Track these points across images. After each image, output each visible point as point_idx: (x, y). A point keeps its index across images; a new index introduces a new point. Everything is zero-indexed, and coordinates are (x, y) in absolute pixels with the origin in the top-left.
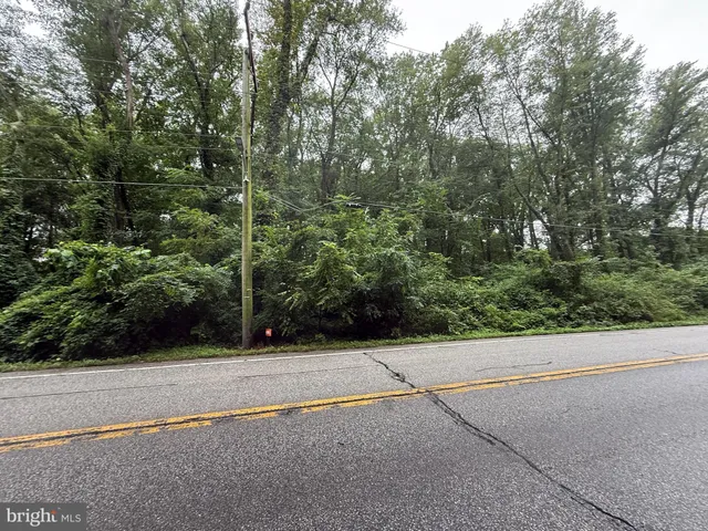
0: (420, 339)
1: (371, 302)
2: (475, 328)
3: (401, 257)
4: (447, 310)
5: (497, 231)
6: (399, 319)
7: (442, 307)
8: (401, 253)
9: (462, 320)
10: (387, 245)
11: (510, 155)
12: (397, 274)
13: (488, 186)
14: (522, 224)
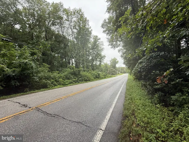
0: (36, 91)
2: (56, 85)
3: (30, 64)
4: (48, 81)
5: (64, 60)
6: (29, 85)
7: (46, 80)
8: (31, 62)
9: (52, 84)
10: (24, 59)
12: (28, 69)
13: (62, 48)
14: (70, 59)
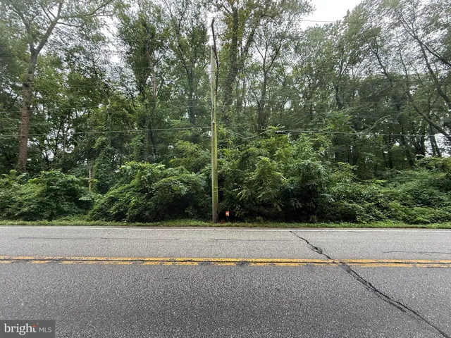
0: (332, 224)
1: (294, 196)
2: (381, 219)
3: (315, 166)
4: (355, 204)
5: (397, 144)
6: (316, 209)
7: (350, 202)
8: (316, 163)
9: (368, 212)
10: (305, 158)
11: (409, 84)
12: (313, 178)
13: (387, 110)
14: (423, 138)
